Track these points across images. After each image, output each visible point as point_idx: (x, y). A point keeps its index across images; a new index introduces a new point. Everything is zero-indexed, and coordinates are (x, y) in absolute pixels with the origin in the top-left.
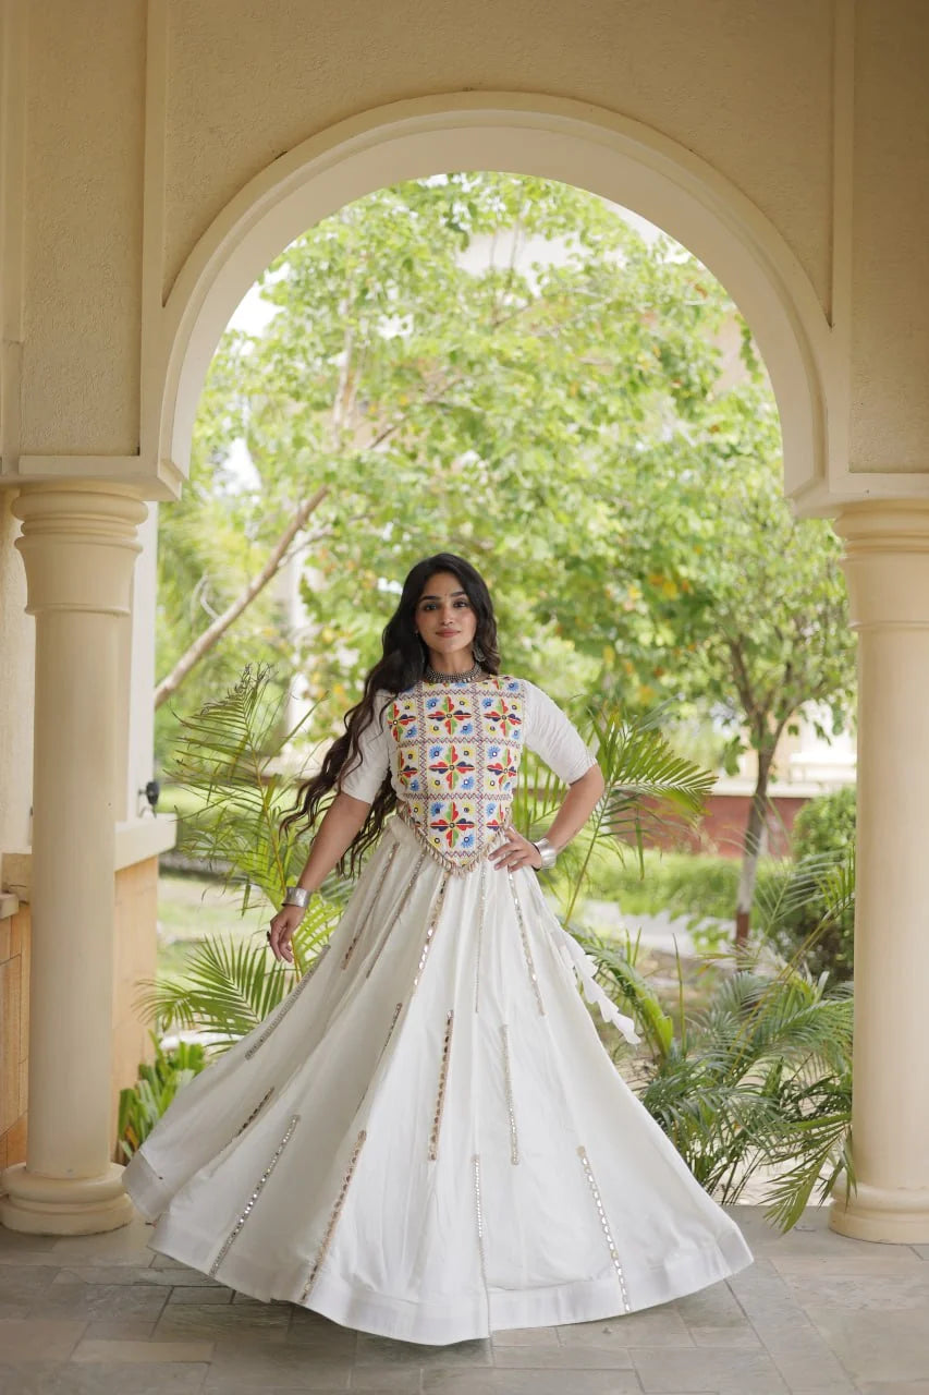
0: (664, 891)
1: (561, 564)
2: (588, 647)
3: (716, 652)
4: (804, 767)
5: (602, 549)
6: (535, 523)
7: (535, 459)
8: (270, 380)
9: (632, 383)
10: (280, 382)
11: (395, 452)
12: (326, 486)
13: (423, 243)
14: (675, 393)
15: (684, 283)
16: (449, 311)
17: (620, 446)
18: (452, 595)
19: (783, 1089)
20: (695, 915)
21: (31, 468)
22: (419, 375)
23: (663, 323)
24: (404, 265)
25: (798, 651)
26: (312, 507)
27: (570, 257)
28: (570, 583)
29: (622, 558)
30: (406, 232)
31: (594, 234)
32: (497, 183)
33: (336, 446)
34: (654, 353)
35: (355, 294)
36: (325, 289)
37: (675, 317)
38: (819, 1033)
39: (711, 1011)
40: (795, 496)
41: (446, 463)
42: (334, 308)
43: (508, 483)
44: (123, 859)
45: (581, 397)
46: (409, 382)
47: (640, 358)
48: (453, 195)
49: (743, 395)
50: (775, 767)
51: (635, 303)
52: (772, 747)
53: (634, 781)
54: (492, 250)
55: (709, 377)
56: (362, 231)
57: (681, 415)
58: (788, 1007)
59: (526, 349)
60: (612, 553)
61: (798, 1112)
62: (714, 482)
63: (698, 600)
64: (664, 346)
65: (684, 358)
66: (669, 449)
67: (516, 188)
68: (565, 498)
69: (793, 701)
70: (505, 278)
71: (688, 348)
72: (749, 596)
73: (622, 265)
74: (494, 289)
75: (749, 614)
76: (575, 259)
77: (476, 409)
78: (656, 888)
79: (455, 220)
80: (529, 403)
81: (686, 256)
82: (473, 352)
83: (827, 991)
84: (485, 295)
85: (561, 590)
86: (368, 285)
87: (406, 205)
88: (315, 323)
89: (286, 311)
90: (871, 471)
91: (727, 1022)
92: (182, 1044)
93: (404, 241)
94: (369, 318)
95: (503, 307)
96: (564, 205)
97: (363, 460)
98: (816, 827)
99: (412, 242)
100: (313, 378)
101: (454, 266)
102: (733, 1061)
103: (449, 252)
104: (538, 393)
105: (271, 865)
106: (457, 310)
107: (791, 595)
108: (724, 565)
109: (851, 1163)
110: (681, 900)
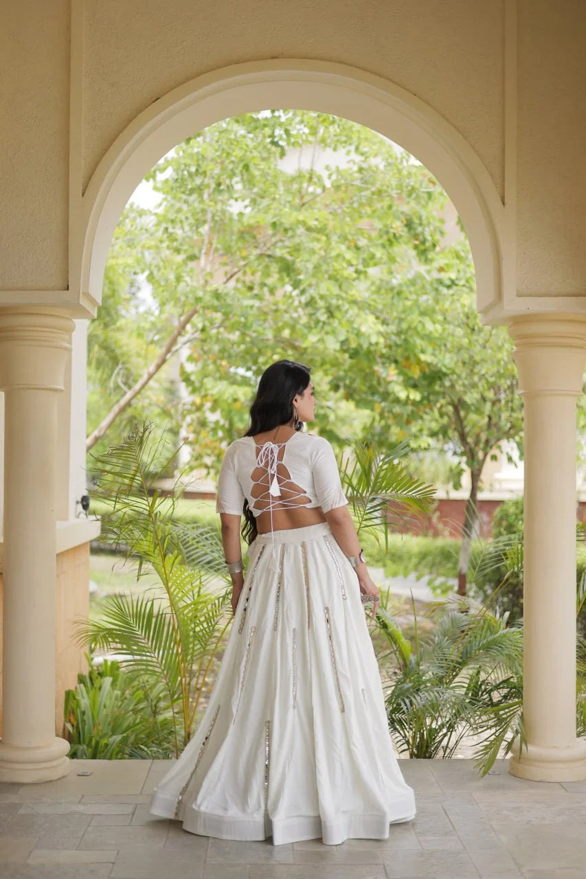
0: (414, 561)
1: (347, 356)
2: (360, 403)
3: (444, 410)
4: (500, 481)
6: (327, 328)
7: (328, 288)
8: (161, 241)
9: (389, 240)
10: (167, 242)
11: (240, 285)
12: (195, 307)
13: (255, 154)
14: (416, 247)
15: (420, 178)
16: (272, 196)
17: (382, 280)
19: (481, 685)
20: (433, 576)
22: (254, 237)
23: (408, 203)
24: (243, 168)
25: (495, 409)
26: (188, 321)
27: (349, 162)
28: (351, 368)
29: (384, 350)
30: (245, 147)
31: (364, 147)
32: (302, 116)
33: (202, 282)
34: (402, 222)
35: (213, 186)
36: (194, 184)
37: (415, 199)
38: (504, 650)
39: (435, 636)
40: (485, 311)
41: (272, 291)
42: (201, 196)
43: (311, 303)
44: (63, 545)
45: (358, 248)
46: (248, 242)
47: (394, 226)
48: (275, 123)
49: (459, 248)
50: (482, 482)
51: (389, 190)
52: (480, 471)
53: (384, 492)
54: (300, 157)
55: (437, 237)
56: (216, 146)
57: (420, 260)
58: (483, 634)
59: (321, 220)
61: (491, 700)
62: (441, 303)
63: (433, 376)
64: (408, 217)
65: (421, 224)
66: (413, 283)
67: (314, 118)
68: (346, 312)
69: (492, 442)
70: (308, 176)
71: (424, 218)
72: (464, 375)
73: (381, 167)
74: (301, 183)
75: (464, 385)
76: (352, 163)
77: (288, 257)
78: (410, 558)
79: (276, 140)
80: (322, 253)
81: (418, 163)
82: (287, 222)
83: (509, 624)
84: (295, 186)
85: (345, 371)
86: (221, 181)
87: (245, 130)
88: (189, 205)
89: (169, 198)
90: (530, 296)
91: (445, 644)
92: (106, 661)
93: (243, 152)
94: (222, 202)
95: (307, 193)
96: (344, 129)
97: (220, 291)
98: (507, 520)
99: (248, 154)
100: (187, 240)
101: (275, 169)
102: (449, 668)
103: (272, 159)
104: (328, 248)
105: (155, 548)
106: (277, 196)
107: (490, 373)
108: (448, 355)
109: (523, 731)
110: (426, 566)
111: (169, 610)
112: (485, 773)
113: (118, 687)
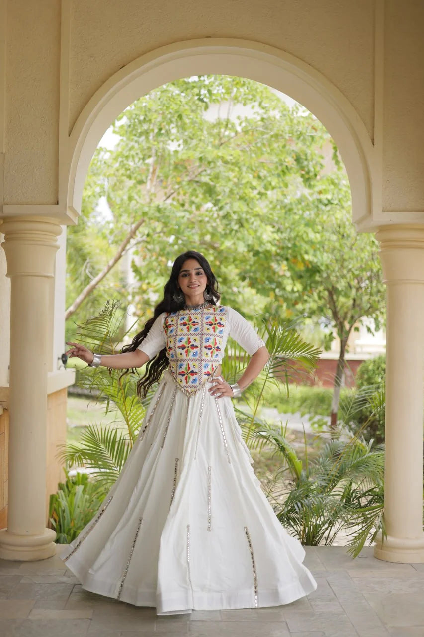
0: (298, 403)
1: (251, 254)
2: (263, 291)
3: (321, 294)
4: (362, 346)
5: (269, 247)
6: (239, 235)
7: (239, 206)
8: (118, 170)
9: (283, 171)
10: (122, 171)
11: (175, 203)
12: (143, 218)
13: (187, 107)
14: (302, 176)
15: (306, 125)
16: (199, 138)
17: (277, 200)
18: (195, 269)
19: (352, 493)
20: (312, 414)
21: (8, 210)
22: (186, 168)
23: (297, 144)
24: (178, 117)
25: (358, 293)
26: (137, 228)
27: (255, 114)
28: (255, 263)
29: (279, 251)
30: (179, 102)
31: (265, 103)
32: (221, 80)
33: (148, 200)
34: (293, 157)
35: (156, 131)
36: (142, 129)
37: (302, 141)
38: (369, 468)
39: (319, 458)
40: (358, 222)
41: (198, 208)
42: (147, 138)
43: (226, 217)
44: (51, 389)
45: (259, 177)
46: (181, 171)
47: (286, 160)
48: (201, 85)
49: (333, 177)
50: (348, 346)
51: (284, 135)
52: (347, 338)
53: (284, 353)
54: (219, 110)
55: (318, 169)
56: (159, 102)
57: (305, 185)
58: (354, 456)
59: (234, 156)
60: (274, 249)
61: (360, 503)
62: (320, 216)
63: (313, 270)
64: (297, 154)
65: (306, 160)
66: (299, 201)
67: (229, 82)
68: (252, 224)
69: (356, 316)
70: (225, 123)
71: (308, 155)
72: (336, 269)
73: (278, 117)
74: (220, 128)
75: (336, 277)
76: (257, 115)
77: (212, 183)
78: (294, 402)
79: (202, 97)
80: (235, 180)
81: (307, 113)
82: (210, 157)
83: (373, 448)
84: (215, 131)
85: (251, 266)
86: (162, 127)
87: (179, 90)
88: (139, 144)
89: (125, 139)
90: (392, 211)
91: (327, 463)
92: (78, 474)
93: (178, 106)
94: (163, 142)
95: (224, 136)
96: (251, 90)
97: (160, 207)
98: (367, 374)
99: (182, 107)
100: (137, 169)
101: (201, 118)
102: (330, 480)
103: (199, 112)
104: (240, 176)
105: (119, 392)
106: (203, 138)
107: (356, 268)
108: (325, 254)
109: (384, 527)
110: (306, 407)
111: (127, 437)
112: (355, 556)
113: (87, 493)
